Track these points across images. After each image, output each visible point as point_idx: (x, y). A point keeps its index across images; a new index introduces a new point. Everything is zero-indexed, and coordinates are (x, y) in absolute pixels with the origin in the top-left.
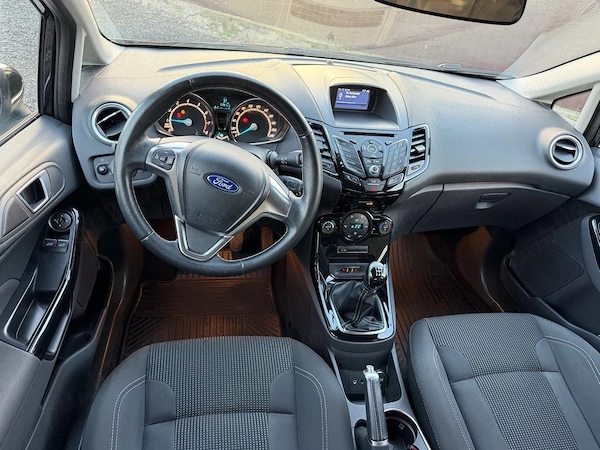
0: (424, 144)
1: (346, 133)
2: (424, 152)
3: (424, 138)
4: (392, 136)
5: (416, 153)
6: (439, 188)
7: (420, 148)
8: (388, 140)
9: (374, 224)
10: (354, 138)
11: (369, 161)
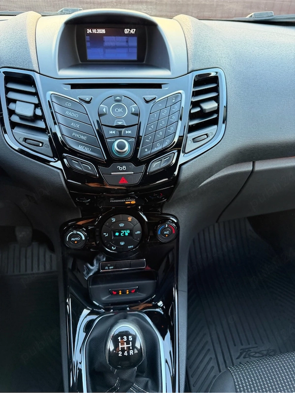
0: (216, 99)
1: (74, 86)
2: (217, 111)
3: (216, 89)
4: (159, 86)
5: (202, 114)
6: (247, 167)
7: (209, 106)
8: (149, 93)
9: (149, 229)
10: (86, 94)
11: (113, 132)
